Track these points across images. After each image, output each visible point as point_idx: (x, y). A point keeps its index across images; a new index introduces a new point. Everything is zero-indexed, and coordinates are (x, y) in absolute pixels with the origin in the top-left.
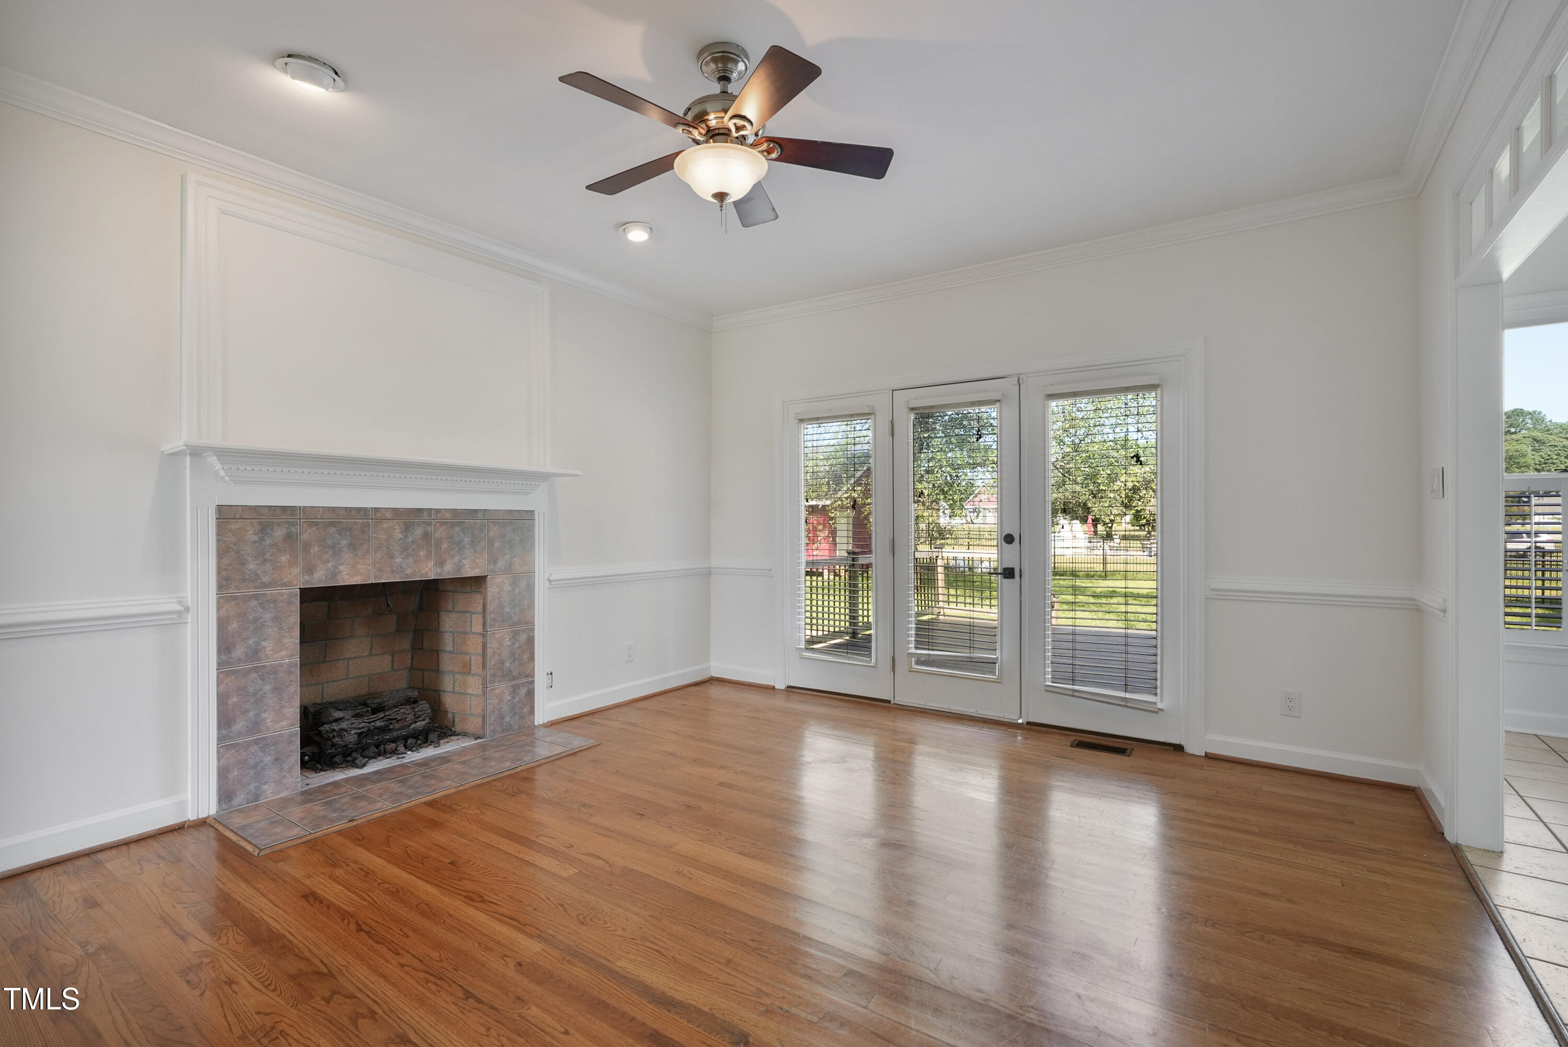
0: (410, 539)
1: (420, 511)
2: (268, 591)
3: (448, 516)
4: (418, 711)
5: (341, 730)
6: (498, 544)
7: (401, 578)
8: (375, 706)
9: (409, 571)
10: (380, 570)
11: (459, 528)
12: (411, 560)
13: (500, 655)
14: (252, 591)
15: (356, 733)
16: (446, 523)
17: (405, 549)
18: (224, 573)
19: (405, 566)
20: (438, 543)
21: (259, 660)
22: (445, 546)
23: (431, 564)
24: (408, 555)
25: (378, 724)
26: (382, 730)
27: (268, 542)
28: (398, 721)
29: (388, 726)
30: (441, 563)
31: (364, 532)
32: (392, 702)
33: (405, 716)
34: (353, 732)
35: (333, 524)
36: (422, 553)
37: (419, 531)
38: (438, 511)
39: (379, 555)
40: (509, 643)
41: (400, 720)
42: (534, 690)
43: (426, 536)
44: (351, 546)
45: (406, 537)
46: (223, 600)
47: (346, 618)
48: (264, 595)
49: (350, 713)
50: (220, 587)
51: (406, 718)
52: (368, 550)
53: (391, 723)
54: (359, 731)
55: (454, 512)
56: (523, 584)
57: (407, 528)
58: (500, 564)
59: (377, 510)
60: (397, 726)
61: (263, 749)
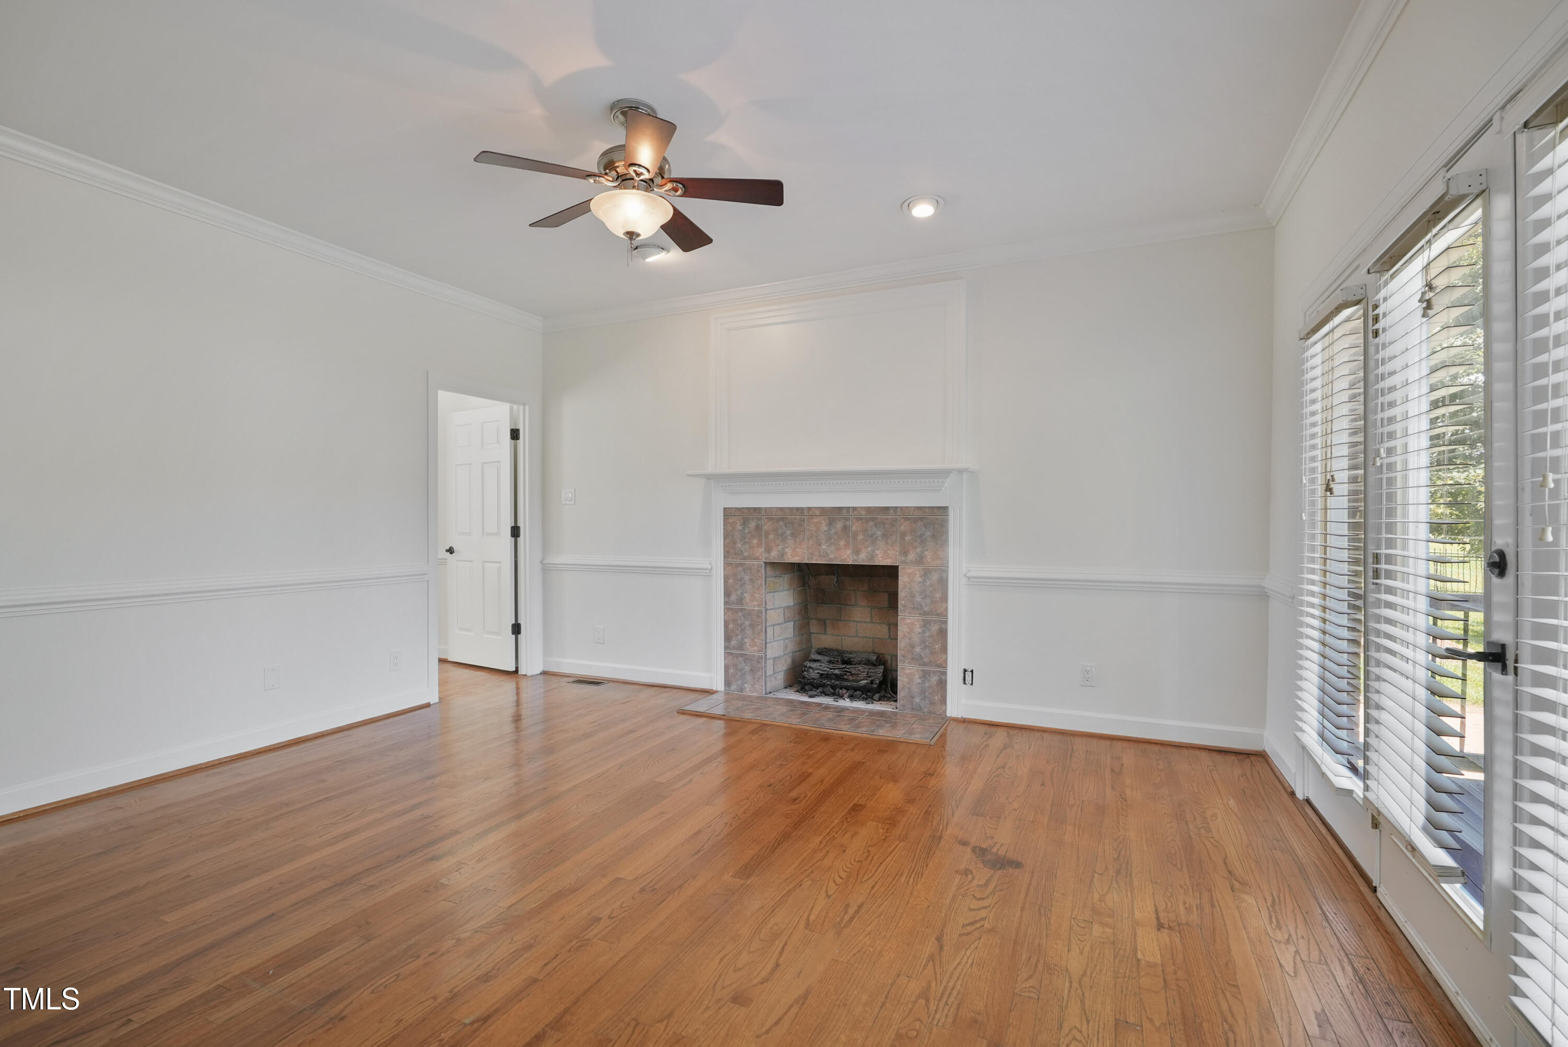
0: (833, 531)
1: (840, 509)
2: (748, 562)
3: (863, 513)
4: (871, 672)
5: (811, 667)
6: (909, 538)
7: (826, 561)
8: (846, 659)
9: (832, 556)
10: (812, 554)
11: (872, 523)
12: (833, 547)
13: (910, 639)
14: (739, 561)
15: (818, 673)
16: (861, 519)
17: (829, 538)
18: (727, 548)
19: (829, 552)
20: (855, 535)
21: (743, 604)
22: (860, 537)
23: (849, 552)
24: (831, 544)
25: (836, 672)
26: (838, 677)
27: (747, 530)
28: (852, 675)
29: (843, 676)
30: (857, 552)
31: (800, 525)
32: (856, 660)
33: (859, 672)
34: (816, 672)
35: (782, 519)
36: (842, 543)
37: (839, 525)
38: (854, 509)
39: (811, 542)
40: (920, 630)
41: (854, 674)
42: (946, 682)
43: (846, 529)
44: (793, 535)
45: (830, 530)
46: (727, 564)
47: (850, 590)
48: (745, 564)
49: (827, 659)
50: (725, 557)
51: (858, 674)
52: (804, 538)
53: (846, 674)
54: (822, 672)
55: (869, 510)
56: (935, 577)
57: (831, 523)
58: (911, 556)
59: (809, 509)
60: (851, 678)
61: (745, 661)
